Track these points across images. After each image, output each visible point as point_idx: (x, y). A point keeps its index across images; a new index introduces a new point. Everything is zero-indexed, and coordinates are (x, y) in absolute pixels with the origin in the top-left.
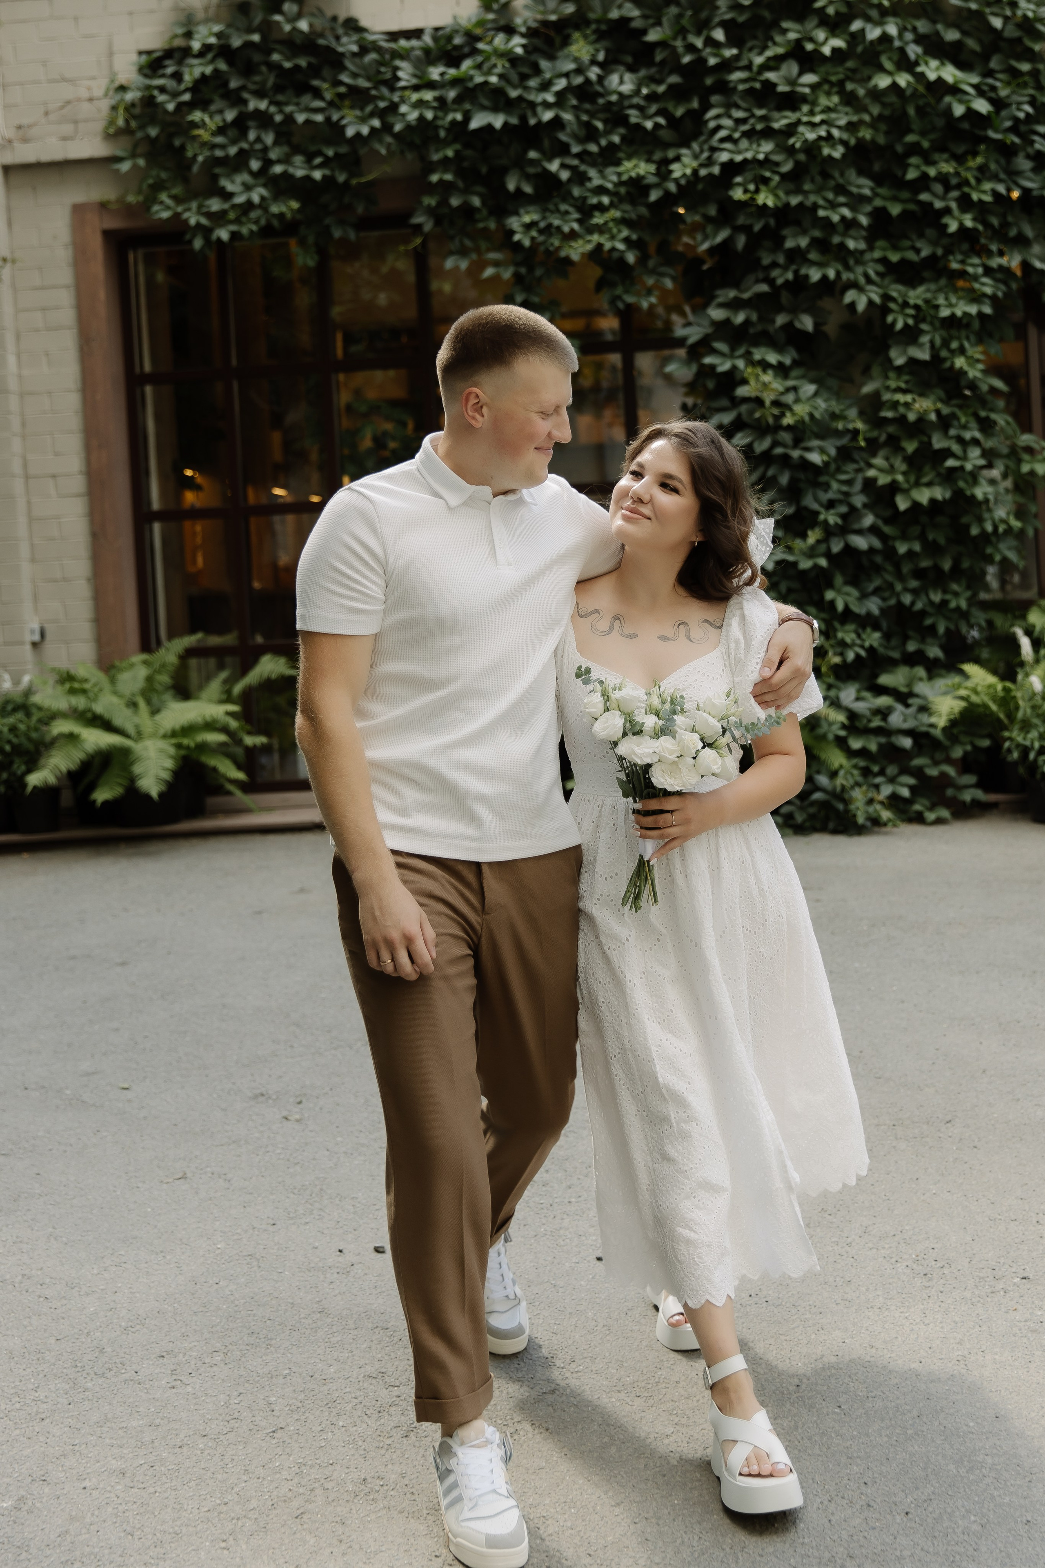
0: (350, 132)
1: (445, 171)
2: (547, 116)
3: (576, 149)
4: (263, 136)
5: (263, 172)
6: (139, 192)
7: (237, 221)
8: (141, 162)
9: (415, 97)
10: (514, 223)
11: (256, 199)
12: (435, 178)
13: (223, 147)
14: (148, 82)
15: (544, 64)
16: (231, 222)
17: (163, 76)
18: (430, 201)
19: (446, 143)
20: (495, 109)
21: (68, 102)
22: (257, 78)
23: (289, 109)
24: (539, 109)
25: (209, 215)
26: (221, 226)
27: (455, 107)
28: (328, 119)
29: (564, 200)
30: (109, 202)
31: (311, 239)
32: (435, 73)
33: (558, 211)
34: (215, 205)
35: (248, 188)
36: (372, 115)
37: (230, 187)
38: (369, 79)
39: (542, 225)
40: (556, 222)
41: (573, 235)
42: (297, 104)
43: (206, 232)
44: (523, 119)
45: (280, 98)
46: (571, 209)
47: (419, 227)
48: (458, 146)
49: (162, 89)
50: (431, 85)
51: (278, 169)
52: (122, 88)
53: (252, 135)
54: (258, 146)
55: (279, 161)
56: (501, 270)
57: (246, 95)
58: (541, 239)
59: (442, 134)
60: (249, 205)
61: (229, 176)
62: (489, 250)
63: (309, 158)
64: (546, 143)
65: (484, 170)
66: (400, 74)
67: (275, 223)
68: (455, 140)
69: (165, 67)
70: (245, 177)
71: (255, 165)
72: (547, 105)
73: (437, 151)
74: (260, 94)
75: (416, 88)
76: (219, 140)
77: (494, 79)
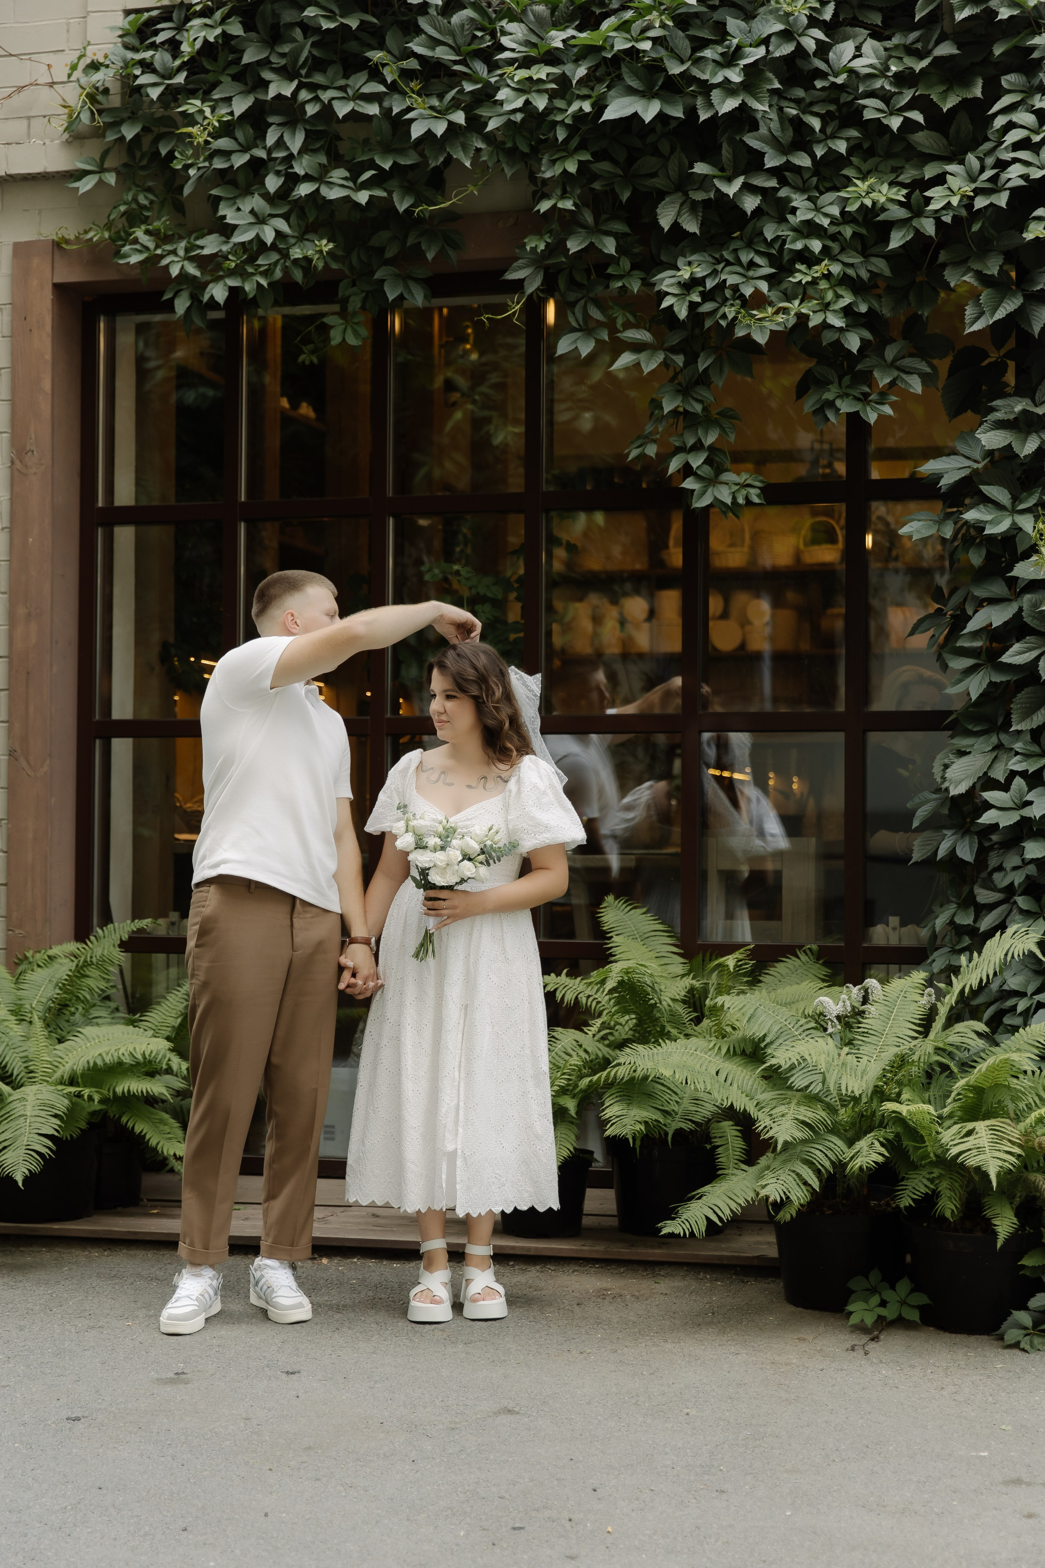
0: (417, 131)
1: (563, 196)
2: (730, 105)
3: (772, 161)
4: (286, 138)
5: (283, 194)
6: (109, 226)
7: (239, 272)
8: (111, 179)
9: (522, 74)
10: (666, 281)
11: (269, 236)
12: (544, 206)
13: (226, 154)
14: (130, 55)
15: (734, 24)
16: (231, 273)
17: (153, 46)
18: (537, 244)
19: (564, 150)
20: (647, 94)
21: (20, 89)
22: (286, 48)
23: (326, 96)
24: (715, 94)
25: (202, 262)
26: (217, 279)
27: (585, 91)
28: (387, 112)
29: (750, 245)
30: (67, 242)
31: (355, 303)
32: (557, 38)
33: (739, 262)
34: (210, 245)
35: (260, 219)
36: (455, 105)
37: (231, 217)
38: (456, 50)
39: (710, 284)
40: (732, 280)
41: (758, 301)
42: (343, 89)
43: (196, 287)
44: (691, 112)
45: (319, 79)
46: (758, 260)
47: (519, 285)
48: (586, 157)
49: (147, 66)
50: (551, 58)
51: (304, 189)
52: (95, 66)
53: (271, 139)
54: (280, 154)
55: (307, 178)
56: (642, 357)
57: (267, 75)
58: (708, 307)
59: (561, 134)
60: (258, 247)
61: (232, 200)
62: (627, 326)
63: (355, 171)
64: (726, 152)
65: (625, 196)
66: (505, 41)
67: (298, 275)
68: (582, 147)
69: (156, 33)
70: (256, 202)
71: (272, 183)
72: (728, 88)
73: (554, 162)
74: (288, 73)
75: (526, 63)
76: (223, 143)
77: (646, 45)
